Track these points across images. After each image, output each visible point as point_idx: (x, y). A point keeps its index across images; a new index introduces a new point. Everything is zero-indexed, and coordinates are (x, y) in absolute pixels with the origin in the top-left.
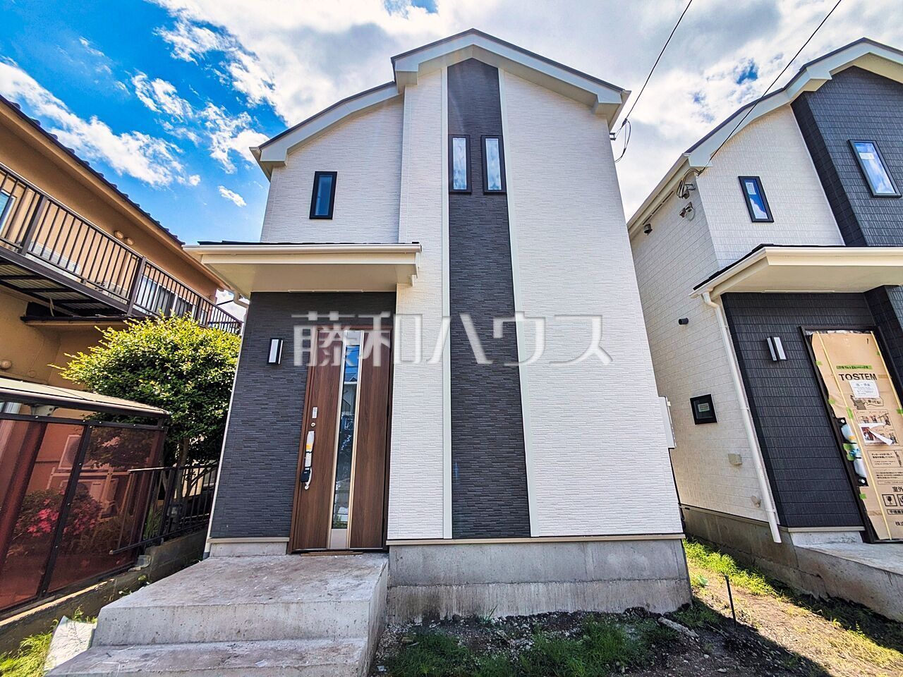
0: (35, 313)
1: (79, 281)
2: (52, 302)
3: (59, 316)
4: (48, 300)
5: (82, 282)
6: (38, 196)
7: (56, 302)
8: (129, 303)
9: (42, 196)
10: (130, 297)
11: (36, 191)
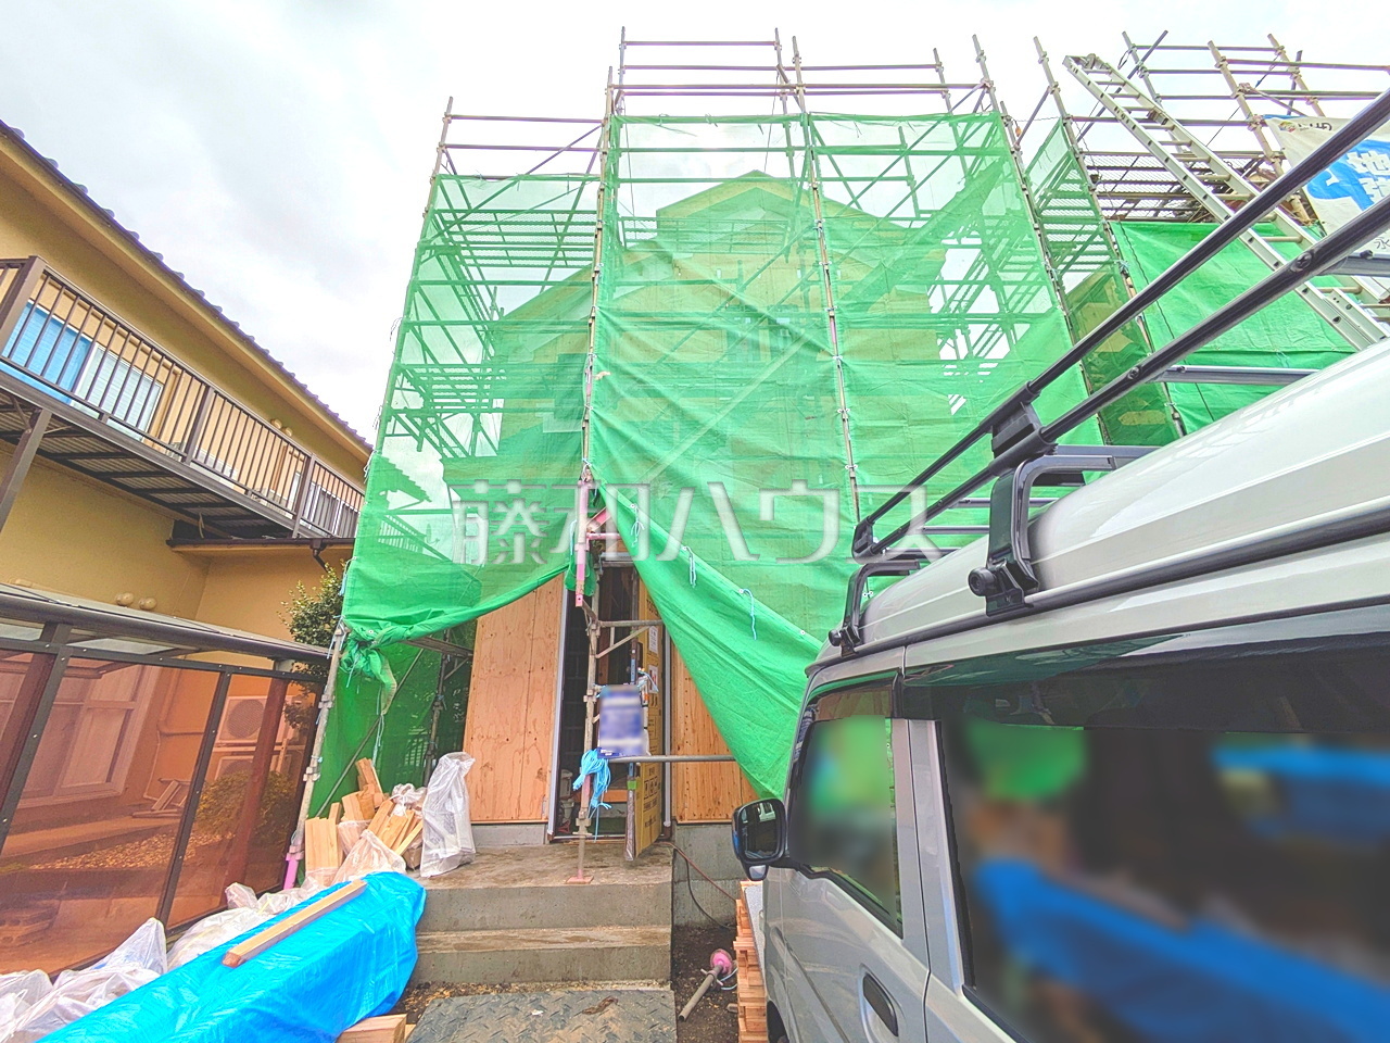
0: (182, 535)
1: (243, 492)
2: (201, 519)
3: (211, 538)
4: (196, 517)
5: (246, 493)
6: (204, 387)
7: (207, 519)
8: (295, 517)
9: (208, 387)
10: (297, 510)
11: (202, 382)
